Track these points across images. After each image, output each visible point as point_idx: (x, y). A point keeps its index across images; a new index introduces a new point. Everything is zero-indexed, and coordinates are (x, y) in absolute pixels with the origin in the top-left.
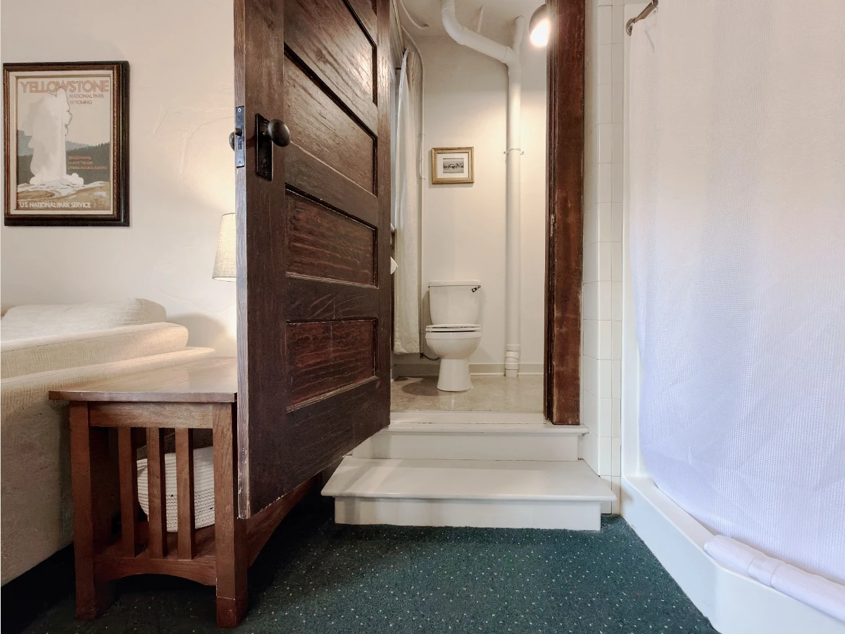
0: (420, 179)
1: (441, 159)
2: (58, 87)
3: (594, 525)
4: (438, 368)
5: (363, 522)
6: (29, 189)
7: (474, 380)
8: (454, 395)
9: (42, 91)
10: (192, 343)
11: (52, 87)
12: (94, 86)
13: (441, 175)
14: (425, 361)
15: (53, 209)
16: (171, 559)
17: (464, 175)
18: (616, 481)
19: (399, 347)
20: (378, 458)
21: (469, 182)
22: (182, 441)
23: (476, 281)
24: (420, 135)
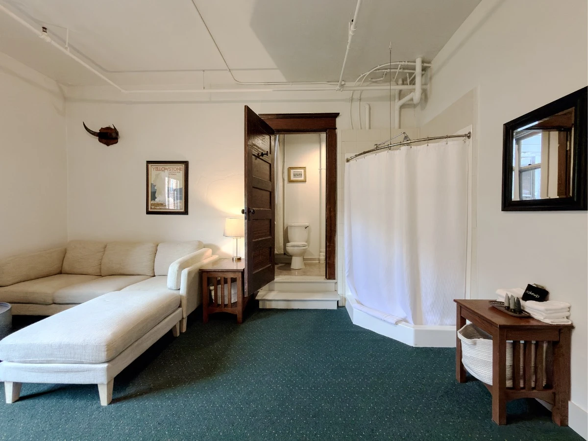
0: (284, 180)
1: (292, 171)
2: (165, 169)
3: (335, 308)
4: (291, 259)
5: (267, 308)
6: (155, 202)
7: (305, 264)
8: (297, 270)
9: (160, 170)
10: (213, 253)
11: (163, 169)
12: (177, 169)
13: (292, 178)
14: (286, 256)
15: (163, 209)
16: (226, 308)
17: (302, 178)
18: (344, 296)
19: (276, 252)
20: (271, 290)
21: (304, 181)
22: (229, 281)
23: (307, 224)
24: (284, 162)
